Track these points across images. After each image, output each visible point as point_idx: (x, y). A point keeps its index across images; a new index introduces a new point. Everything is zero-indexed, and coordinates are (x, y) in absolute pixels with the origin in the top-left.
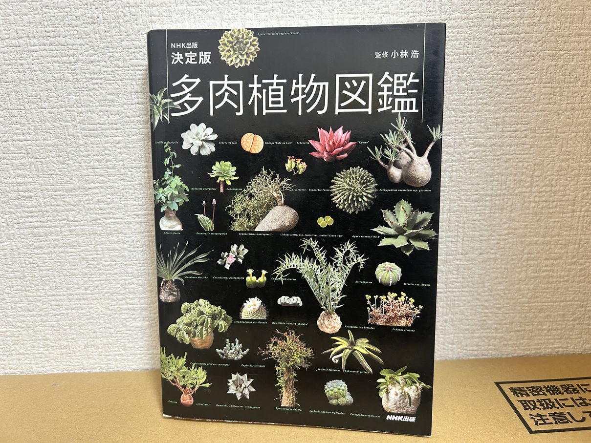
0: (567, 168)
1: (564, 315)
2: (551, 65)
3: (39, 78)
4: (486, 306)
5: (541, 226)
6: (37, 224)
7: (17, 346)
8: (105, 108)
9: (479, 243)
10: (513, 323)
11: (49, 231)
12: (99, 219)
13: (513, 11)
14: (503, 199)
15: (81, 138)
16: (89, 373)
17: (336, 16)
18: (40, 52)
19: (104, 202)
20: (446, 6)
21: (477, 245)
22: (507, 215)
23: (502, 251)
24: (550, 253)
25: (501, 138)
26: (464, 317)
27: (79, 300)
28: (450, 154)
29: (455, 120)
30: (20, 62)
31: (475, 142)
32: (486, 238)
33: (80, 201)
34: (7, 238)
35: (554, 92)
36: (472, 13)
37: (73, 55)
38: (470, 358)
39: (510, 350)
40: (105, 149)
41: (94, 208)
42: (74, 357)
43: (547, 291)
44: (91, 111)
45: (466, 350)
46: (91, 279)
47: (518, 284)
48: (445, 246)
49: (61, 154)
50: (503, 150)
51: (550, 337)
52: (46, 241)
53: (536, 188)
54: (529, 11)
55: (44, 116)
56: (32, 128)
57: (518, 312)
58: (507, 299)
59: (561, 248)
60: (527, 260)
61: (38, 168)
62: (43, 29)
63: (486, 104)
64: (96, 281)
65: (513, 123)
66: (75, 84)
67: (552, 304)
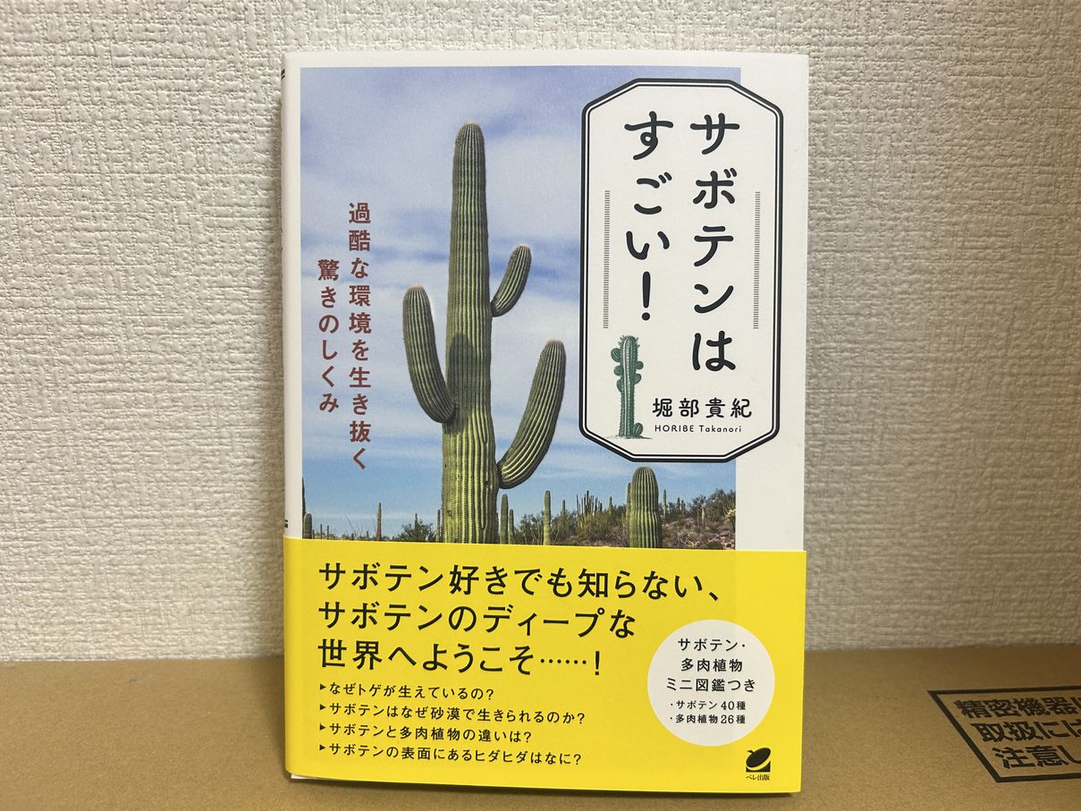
0: (1070, 317)
1: (1048, 576)
2: (1054, 134)
3: (130, 116)
4: (913, 556)
5: (1019, 418)
6: (111, 385)
7: (62, 608)
8: (249, 176)
9: (909, 444)
10: (959, 587)
11: (133, 398)
12: (229, 380)
13: (995, 34)
14: (957, 369)
15: (202, 231)
16: (194, 661)
17: (680, 27)
18: (134, 69)
19: (238, 349)
20: (878, 20)
21: (906, 447)
22: (962, 396)
23: (948, 460)
24: (1032, 466)
25: (959, 259)
26: (874, 575)
27: (183, 526)
28: (867, 285)
29: (881, 225)
30: (96, 84)
31: (913, 265)
32: (923, 436)
33: (194, 346)
34: (55, 410)
35: (1056, 181)
36: (922, 35)
37: (197, 77)
38: (882, 647)
39: (950, 636)
40: (246, 252)
41: (220, 360)
42: (167, 631)
43: (1022, 532)
44: (224, 180)
45: (875, 633)
46: (207, 488)
47: (973, 519)
48: (849, 449)
49: (163, 258)
50: (962, 281)
51: (1022, 614)
52: (128, 416)
53: (1015, 351)
54: (1021, 36)
55: (135, 187)
56: (112, 208)
57: (969, 567)
58: (953, 545)
59: (1051, 458)
60: (992, 477)
61: (119, 281)
62: (141, 25)
63: (937, 197)
64: (215, 492)
65: (981, 233)
66: (197, 130)
67: (1030, 555)
